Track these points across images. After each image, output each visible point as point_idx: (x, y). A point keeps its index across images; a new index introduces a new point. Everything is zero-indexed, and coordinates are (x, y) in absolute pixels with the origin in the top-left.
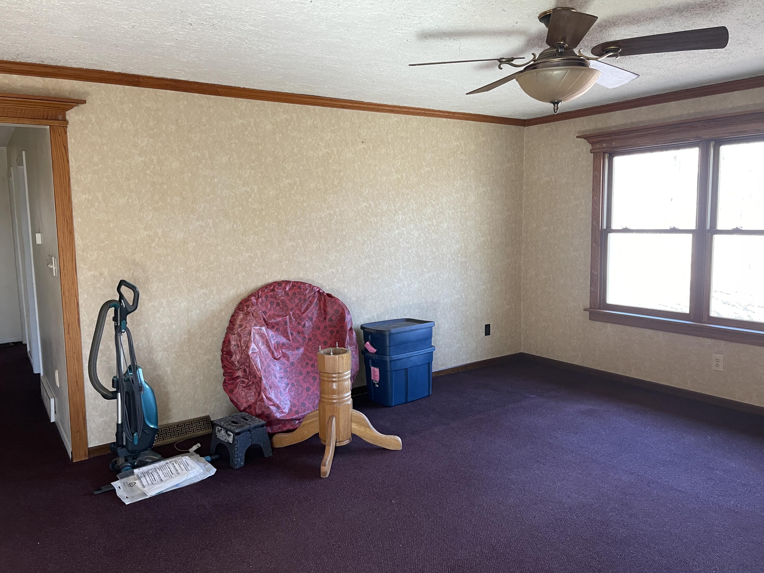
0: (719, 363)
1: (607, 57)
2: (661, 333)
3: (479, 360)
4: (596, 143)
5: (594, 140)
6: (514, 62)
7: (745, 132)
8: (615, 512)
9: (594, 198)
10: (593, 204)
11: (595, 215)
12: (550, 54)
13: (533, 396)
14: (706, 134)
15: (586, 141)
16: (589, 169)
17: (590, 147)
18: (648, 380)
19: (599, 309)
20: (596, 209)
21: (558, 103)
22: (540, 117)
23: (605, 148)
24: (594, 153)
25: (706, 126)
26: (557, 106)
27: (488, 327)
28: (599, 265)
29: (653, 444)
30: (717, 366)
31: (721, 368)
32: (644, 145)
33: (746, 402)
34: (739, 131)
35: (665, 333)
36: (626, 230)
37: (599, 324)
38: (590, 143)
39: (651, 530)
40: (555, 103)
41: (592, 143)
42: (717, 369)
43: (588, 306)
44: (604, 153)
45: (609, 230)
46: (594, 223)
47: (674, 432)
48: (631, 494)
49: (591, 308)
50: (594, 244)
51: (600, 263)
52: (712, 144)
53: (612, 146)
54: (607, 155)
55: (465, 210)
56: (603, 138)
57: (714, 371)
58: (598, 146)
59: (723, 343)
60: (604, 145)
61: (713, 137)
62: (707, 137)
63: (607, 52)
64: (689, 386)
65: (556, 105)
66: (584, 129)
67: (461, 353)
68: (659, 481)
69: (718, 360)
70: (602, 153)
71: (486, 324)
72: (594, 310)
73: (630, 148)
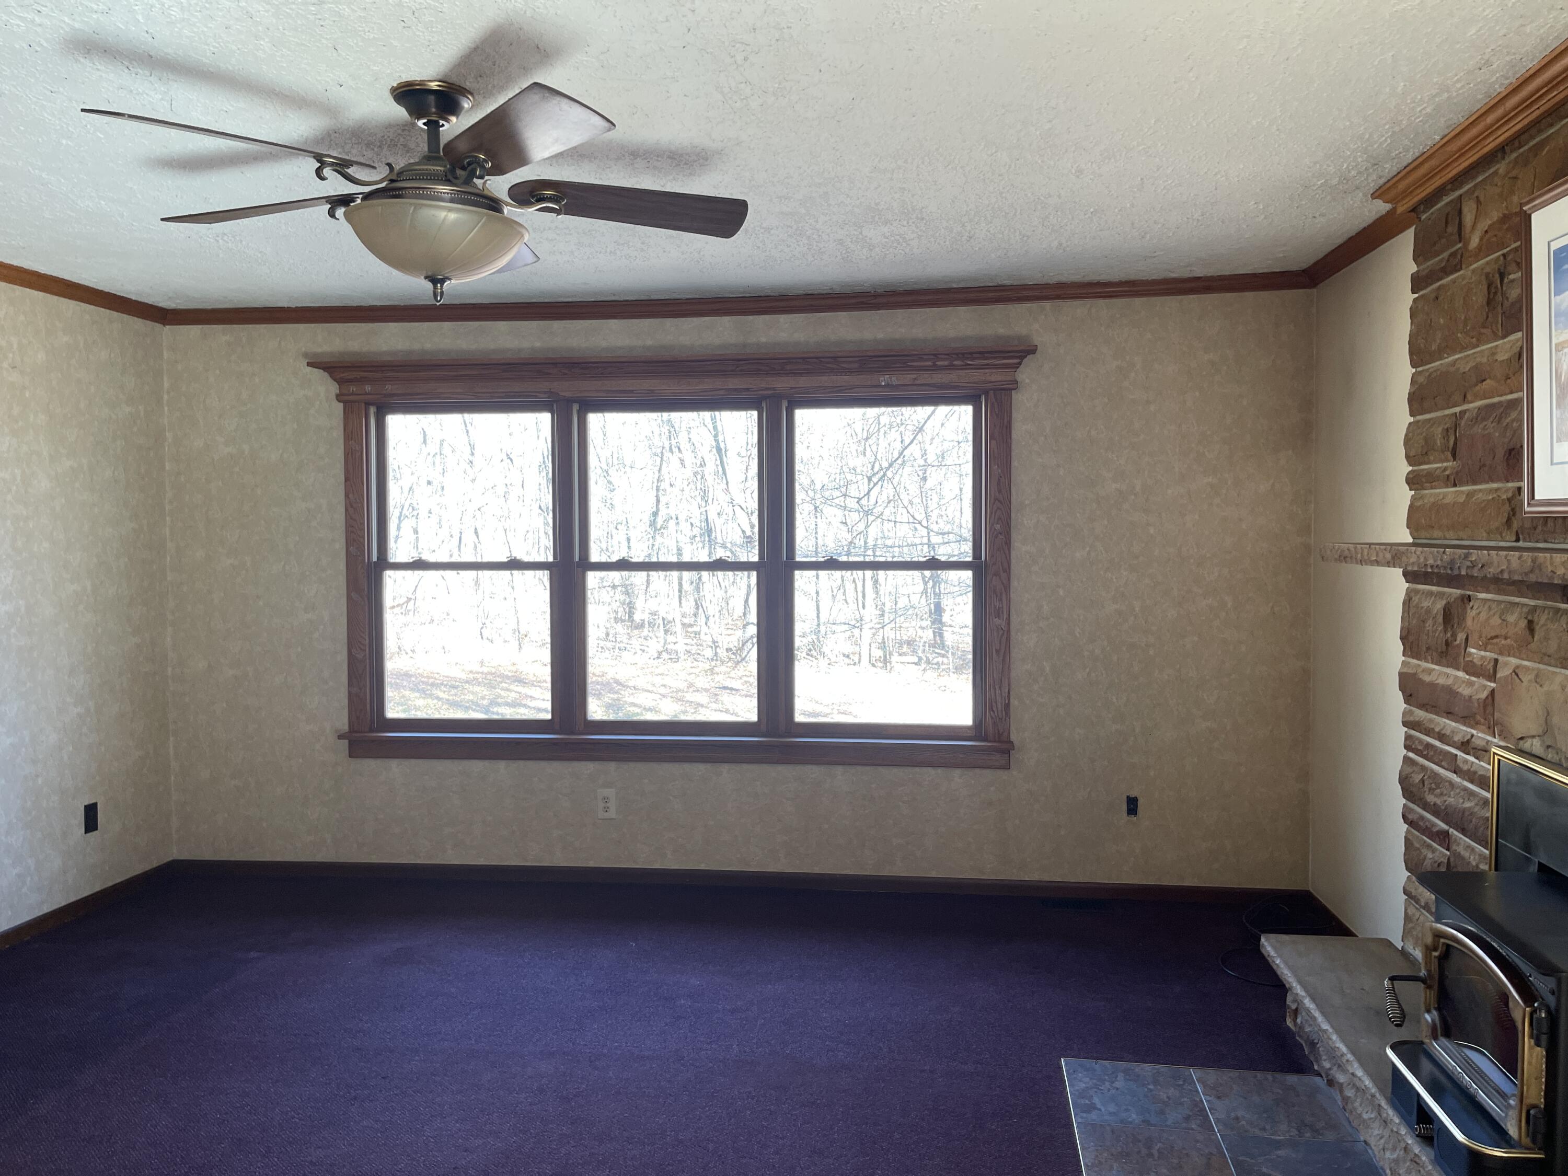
0: (608, 805)
1: (537, 210)
2: (502, 765)
3: (73, 899)
4: (350, 381)
5: (346, 375)
6: (351, 171)
7: (632, 391)
8: (569, 1143)
9: (351, 496)
10: (346, 510)
11: (352, 532)
12: (427, 175)
13: (253, 954)
14: (566, 388)
15: (326, 374)
16: (335, 434)
17: (334, 388)
18: (482, 861)
19: (371, 730)
20: (355, 520)
21: (442, 281)
22: (210, 308)
23: (369, 394)
24: (345, 402)
25: (566, 374)
26: (442, 286)
27: (91, 812)
28: (367, 639)
29: (552, 983)
30: (606, 810)
31: (612, 813)
32: (452, 396)
33: (657, 866)
34: (621, 389)
35: (510, 762)
36: (419, 565)
37: (370, 765)
38: (335, 380)
39: (649, 1151)
40: (436, 281)
41: (340, 382)
42: (607, 815)
43: (346, 728)
44: (368, 404)
45: (383, 564)
46: (351, 549)
47: (574, 951)
48: (575, 1096)
49: (352, 730)
50: (353, 595)
51: (369, 633)
52: (576, 407)
53: (384, 392)
54: (372, 410)
55: (24, 513)
56: (363, 374)
57: (601, 821)
58: (353, 388)
59: (612, 766)
60: (368, 388)
61: (579, 395)
62: (568, 394)
63: (541, 200)
64: (559, 859)
65: (439, 285)
66: (319, 350)
67: (24, 890)
68: (605, 1051)
69: (606, 800)
70: (363, 405)
71: (86, 804)
72: (362, 734)
73: (422, 399)
